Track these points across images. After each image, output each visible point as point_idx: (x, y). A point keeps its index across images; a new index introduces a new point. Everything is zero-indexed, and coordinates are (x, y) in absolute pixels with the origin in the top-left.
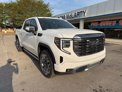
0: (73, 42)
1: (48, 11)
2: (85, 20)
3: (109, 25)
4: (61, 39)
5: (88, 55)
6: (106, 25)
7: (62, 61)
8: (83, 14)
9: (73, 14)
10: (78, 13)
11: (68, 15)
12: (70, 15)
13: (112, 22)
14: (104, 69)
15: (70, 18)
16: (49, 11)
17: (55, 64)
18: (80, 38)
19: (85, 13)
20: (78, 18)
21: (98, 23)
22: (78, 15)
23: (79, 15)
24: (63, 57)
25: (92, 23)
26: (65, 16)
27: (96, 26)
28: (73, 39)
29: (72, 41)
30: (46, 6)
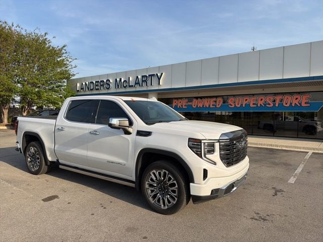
0: (220, 145)
1: (61, 64)
2: (159, 94)
3: (209, 105)
4: (202, 141)
5: (235, 164)
6: (203, 106)
7: (207, 177)
8: (155, 80)
9: (131, 79)
10: (143, 76)
11: (118, 80)
12: (124, 81)
13: (215, 99)
14: (244, 189)
15: (125, 87)
16: (65, 64)
17: (191, 184)
18: (228, 138)
19: (159, 79)
20: (144, 88)
21: (187, 100)
22: (143, 81)
23: (145, 81)
24: (207, 170)
25: (174, 101)
26: (111, 81)
27: (184, 107)
28: (219, 141)
29: (218, 143)
30: (56, 53)
